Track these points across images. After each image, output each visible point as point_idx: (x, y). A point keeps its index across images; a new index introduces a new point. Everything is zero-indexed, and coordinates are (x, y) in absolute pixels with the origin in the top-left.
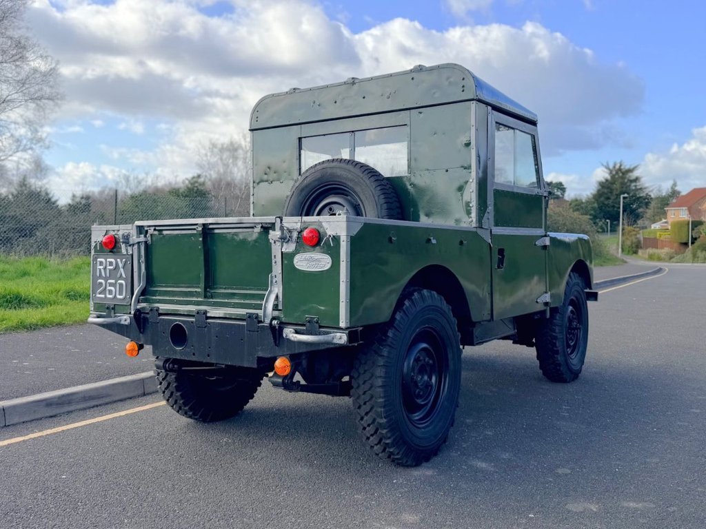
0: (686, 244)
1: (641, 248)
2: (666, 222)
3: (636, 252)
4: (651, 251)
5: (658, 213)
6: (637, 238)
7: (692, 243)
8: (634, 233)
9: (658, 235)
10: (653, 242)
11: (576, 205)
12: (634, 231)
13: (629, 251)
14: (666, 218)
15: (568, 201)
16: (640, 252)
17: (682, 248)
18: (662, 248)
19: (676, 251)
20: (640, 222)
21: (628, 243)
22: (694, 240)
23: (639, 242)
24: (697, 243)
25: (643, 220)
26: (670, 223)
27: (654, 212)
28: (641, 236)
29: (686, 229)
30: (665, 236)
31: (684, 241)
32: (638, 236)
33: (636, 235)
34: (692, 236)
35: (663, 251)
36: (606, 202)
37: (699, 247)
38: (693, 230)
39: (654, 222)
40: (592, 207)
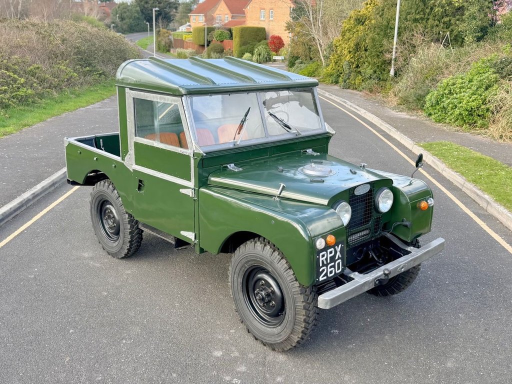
0: (203, 46)
1: (173, 47)
2: (190, 26)
3: (169, 51)
4: (179, 50)
5: (184, 16)
6: (169, 39)
7: (208, 45)
8: (167, 35)
9: (184, 38)
10: (181, 43)
11: (123, 9)
12: (167, 33)
13: (164, 50)
14: (189, 22)
15: (117, 4)
16: (172, 50)
17: (200, 49)
18: (187, 49)
19: (196, 50)
20: (171, 24)
21: (163, 43)
22: (209, 43)
23: (171, 42)
24: (211, 45)
25: (174, 22)
26: (192, 27)
27: (181, 16)
28: (171, 37)
29: (203, 34)
30: (188, 38)
31: (202, 44)
32: (170, 37)
33: (168, 36)
34: (207, 39)
35: (187, 51)
36: (146, 6)
37: (212, 49)
38: (208, 34)
39: (182, 25)
40: (136, 10)
